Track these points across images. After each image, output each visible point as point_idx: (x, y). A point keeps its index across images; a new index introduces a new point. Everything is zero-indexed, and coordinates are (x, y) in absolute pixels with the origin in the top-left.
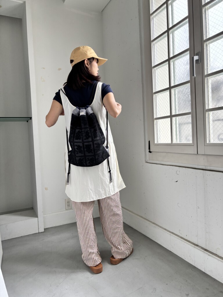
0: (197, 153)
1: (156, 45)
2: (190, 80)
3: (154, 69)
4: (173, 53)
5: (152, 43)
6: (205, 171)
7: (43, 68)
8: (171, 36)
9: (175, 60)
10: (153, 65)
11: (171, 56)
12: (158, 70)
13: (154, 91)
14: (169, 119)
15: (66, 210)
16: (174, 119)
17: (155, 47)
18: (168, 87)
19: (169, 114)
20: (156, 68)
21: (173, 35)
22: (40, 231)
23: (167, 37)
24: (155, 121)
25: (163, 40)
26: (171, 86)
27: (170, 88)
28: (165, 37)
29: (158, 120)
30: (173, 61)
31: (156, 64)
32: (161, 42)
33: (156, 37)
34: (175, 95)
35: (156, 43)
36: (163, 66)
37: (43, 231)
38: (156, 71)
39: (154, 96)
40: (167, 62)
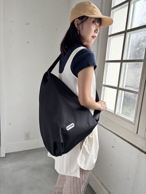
0: (136, 133)
1: (115, 13)
2: (143, 59)
3: (110, 37)
4: (131, 26)
5: (112, 10)
6: (141, 152)
7: (12, 22)
8: (132, 6)
9: (132, 33)
10: (109, 34)
11: (129, 28)
12: (114, 39)
13: (106, 60)
14: (116, 90)
15: (25, 140)
16: (120, 91)
17: (115, 15)
18: (120, 59)
19: (116, 86)
20: (111, 37)
21: (134, 6)
22: (2, 157)
23: (128, 7)
24: (103, 87)
25: (123, 9)
26: (123, 59)
27: (122, 61)
28: (126, 6)
29: (106, 87)
30: (129, 34)
31: (112, 33)
32: (121, 10)
33: (117, 5)
34: (125, 69)
35: (116, 11)
36: (119, 36)
37: (4, 156)
38: (111, 40)
39: (106, 64)
40: (124, 34)
